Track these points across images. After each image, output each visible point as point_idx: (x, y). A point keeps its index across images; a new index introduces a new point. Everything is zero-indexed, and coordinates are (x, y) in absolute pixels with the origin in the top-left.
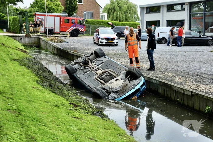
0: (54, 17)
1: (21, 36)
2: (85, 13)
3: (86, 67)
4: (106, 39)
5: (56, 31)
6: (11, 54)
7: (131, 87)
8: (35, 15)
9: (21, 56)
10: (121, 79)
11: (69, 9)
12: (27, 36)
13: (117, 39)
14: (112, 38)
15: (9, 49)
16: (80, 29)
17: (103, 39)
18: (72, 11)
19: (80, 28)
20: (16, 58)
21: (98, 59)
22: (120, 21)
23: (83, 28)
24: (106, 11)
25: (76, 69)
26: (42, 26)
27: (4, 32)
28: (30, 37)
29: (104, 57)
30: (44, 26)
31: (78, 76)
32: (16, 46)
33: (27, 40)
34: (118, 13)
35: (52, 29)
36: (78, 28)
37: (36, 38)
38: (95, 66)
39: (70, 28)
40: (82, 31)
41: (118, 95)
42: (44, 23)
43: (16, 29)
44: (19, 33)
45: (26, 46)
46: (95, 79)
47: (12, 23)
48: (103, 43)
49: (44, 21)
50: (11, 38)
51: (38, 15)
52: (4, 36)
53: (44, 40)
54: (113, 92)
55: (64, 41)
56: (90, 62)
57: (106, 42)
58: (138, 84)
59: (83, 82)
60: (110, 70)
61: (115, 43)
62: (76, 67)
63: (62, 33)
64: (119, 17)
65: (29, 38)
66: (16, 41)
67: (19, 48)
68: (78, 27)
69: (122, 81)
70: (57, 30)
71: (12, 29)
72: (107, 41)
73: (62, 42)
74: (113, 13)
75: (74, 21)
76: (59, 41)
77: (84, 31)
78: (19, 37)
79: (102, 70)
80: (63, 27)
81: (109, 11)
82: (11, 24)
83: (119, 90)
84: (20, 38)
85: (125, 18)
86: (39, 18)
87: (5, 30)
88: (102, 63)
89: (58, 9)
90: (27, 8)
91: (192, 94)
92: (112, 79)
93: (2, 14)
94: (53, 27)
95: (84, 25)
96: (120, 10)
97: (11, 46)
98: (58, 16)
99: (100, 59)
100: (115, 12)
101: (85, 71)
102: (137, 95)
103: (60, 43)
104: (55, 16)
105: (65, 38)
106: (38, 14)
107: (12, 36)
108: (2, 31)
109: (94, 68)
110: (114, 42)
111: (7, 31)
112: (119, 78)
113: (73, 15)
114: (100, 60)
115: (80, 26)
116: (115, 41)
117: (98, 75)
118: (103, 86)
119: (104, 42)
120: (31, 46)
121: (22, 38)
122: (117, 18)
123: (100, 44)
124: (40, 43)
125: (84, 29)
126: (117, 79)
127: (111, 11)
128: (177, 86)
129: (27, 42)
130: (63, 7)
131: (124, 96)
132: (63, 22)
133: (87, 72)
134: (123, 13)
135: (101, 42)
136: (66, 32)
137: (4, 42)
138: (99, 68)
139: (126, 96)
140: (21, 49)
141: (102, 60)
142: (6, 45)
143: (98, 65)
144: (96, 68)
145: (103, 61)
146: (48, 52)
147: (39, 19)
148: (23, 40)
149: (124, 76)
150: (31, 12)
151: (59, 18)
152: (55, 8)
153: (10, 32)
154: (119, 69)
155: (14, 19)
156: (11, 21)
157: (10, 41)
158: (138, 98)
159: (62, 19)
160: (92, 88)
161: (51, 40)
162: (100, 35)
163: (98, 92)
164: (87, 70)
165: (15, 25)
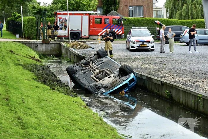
0: (80, 16)
1: (37, 42)
2: (131, 8)
3: (86, 68)
4: (137, 42)
5: (83, 35)
6: (17, 60)
7: (120, 83)
8: (56, 14)
9: (29, 62)
10: (114, 76)
11: (107, 4)
12: (45, 42)
13: (152, 43)
14: (146, 40)
15: (17, 56)
16: (117, 32)
17: (134, 43)
18: (111, 6)
19: (117, 30)
20: (22, 63)
21: (99, 60)
22: (192, 18)
23: (120, 30)
24: (171, 3)
25: (76, 70)
26: (65, 29)
27: (16, 39)
28: (49, 43)
29: (105, 57)
30: (67, 28)
31: (77, 76)
32: (28, 54)
33: (44, 47)
34: (190, 6)
35: (79, 33)
36: (113, 30)
37: (56, 45)
38: (95, 66)
39: (103, 30)
40: (120, 34)
41: (107, 90)
42: (67, 25)
43: (32, 34)
44: (37, 39)
45: (44, 55)
46: (91, 78)
47: (27, 26)
48: (134, 47)
49: (67, 22)
50: (23, 45)
51: (60, 14)
52: (15, 43)
53: (65, 47)
54: (103, 87)
55: (90, 47)
56: (91, 62)
57: (137, 47)
58: (127, 79)
59: (80, 81)
60: (107, 69)
61: (150, 47)
62: (77, 69)
63: (91, 37)
64: (192, 12)
65: (47, 45)
66: (30, 49)
67: (31, 57)
68: (113, 28)
69: (113, 78)
70: (85, 33)
71: (27, 33)
72: (138, 45)
73: (86, 48)
74: (182, 6)
75: (108, 20)
76: (81, 47)
77: (122, 33)
78: (35, 43)
79: (99, 70)
80: (93, 29)
81: (175, 4)
82: (25, 27)
83: (109, 85)
84: (35, 45)
85: (200, 14)
86: (61, 18)
87: (18, 36)
88: (102, 63)
89: (90, 5)
90: (47, 5)
91: (162, 83)
92: (106, 76)
93: (17, 13)
94: (80, 30)
95: (121, 25)
96: (192, 2)
97: (21, 54)
98: (86, 14)
99: (102, 59)
100: (185, 5)
101: (84, 71)
102: (125, 90)
103: (83, 50)
104: (82, 14)
105: (94, 44)
106: (59, 12)
107: (25, 43)
108: (14, 37)
109: (93, 68)
110: (148, 46)
111: (21, 37)
112: (112, 75)
113: (110, 11)
114: (100, 61)
115: (116, 27)
116: (150, 45)
117: (95, 74)
118: (96, 83)
119: (136, 46)
120: (49, 55)
121: (38, 45)
122: (187, 13)
123: (131, 49)
124: (61, 51)
125: (122, 30)
126: (110, 77)
127: (179, 3)
128: (156, 78)
129: (44, 50)
130: (98, 1)
131: (112, 90)
132: (93, 22)
133: (86, 72)
134: (197, 5)
135: (132, 47)
136: (97, 35)
137: (14, 50)
138: (98, 68)
139: (113, 90)
140: (33, 57)
141: (102, 60)
142: (16, 52)
143: (97, 65)
144: (94, 68)
145: (103, 62)
146: (68, 61)
147: (61, 20)
148: (39, 47)
149: (117, 73)
150: (52, 10)
151: (87, 17)
152: (86, 3)
153: (25, 38)
154: (115, 68)
155: (29, 21)
156: (26, 23)
157: (22, 48)
158: (126, 93)
159: (91, 19)
160: (86, 86)
161: (73, 46)
162: (131, 37)
163: (88, 88)
164: (87, 70)
165: (31, 29)
